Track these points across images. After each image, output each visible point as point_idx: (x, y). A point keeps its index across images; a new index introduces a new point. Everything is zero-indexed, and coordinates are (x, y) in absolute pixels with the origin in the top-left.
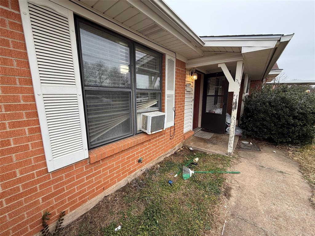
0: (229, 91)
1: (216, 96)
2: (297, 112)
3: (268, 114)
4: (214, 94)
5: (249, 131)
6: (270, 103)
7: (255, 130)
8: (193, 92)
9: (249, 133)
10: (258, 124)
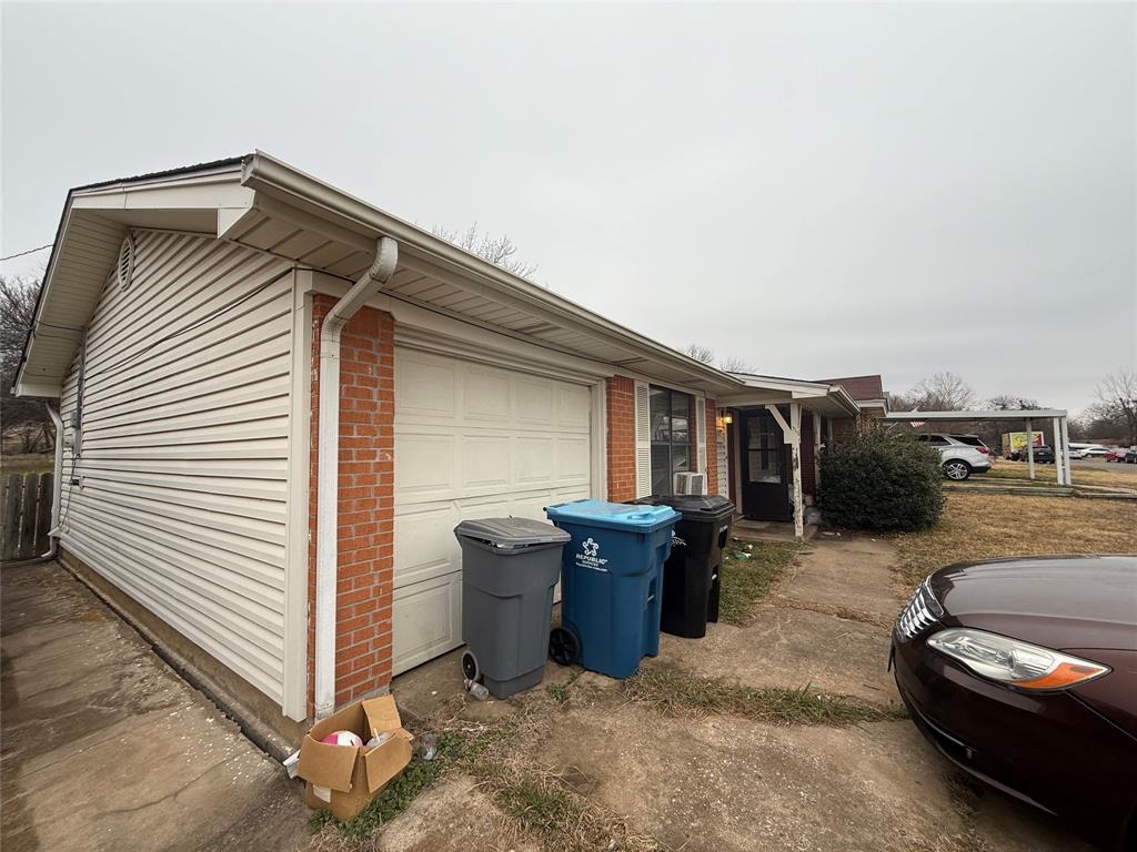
0: (786, 442)
1: (764, 450)
2: (896, 474)
3: (855, 479)
4: (759, 446)
5: (832, 511)
6: (856, 461)
7: (841, 507)
8: (726, 444)
9: (832, 515)
10: (844, 497)
